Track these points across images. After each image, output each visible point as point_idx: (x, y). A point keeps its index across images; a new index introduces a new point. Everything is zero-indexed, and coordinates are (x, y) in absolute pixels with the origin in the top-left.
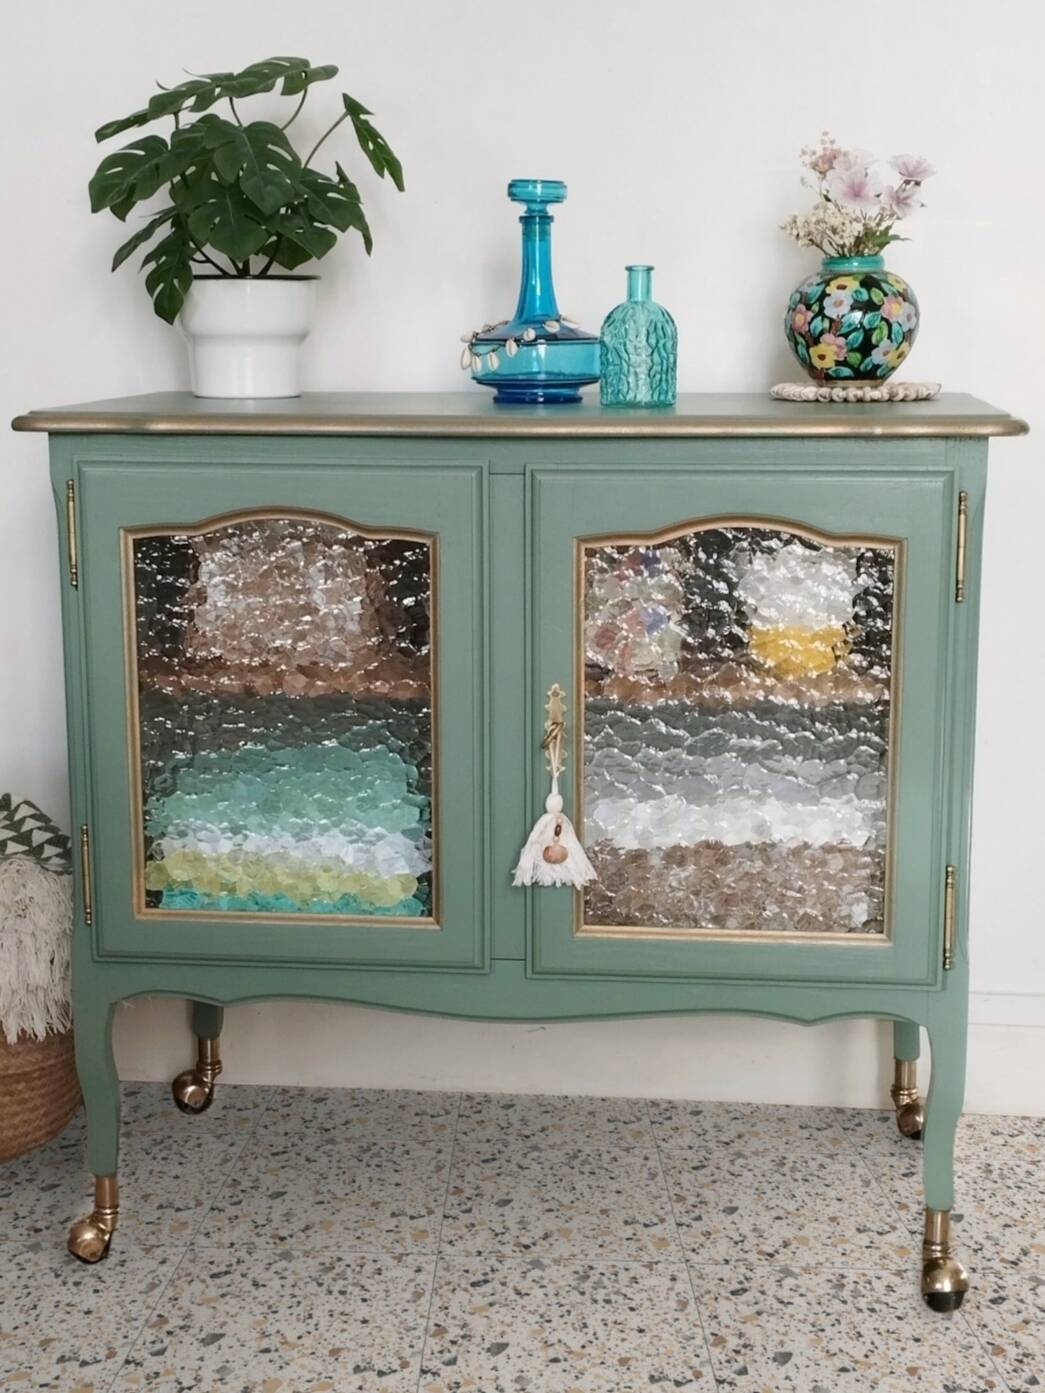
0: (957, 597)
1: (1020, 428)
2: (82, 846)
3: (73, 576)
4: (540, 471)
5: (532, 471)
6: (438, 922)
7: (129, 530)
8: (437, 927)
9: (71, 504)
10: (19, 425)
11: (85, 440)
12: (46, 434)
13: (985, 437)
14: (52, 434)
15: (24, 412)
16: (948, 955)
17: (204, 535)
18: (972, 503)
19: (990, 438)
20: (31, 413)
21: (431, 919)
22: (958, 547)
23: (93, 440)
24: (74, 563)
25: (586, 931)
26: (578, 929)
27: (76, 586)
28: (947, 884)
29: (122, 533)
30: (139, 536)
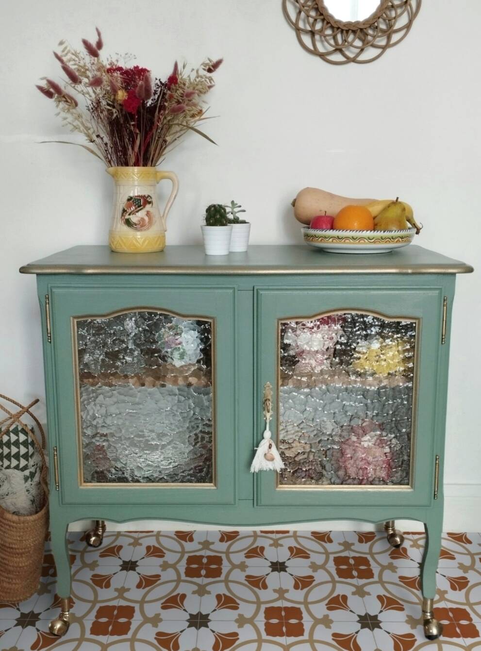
0: (442, 342)
1: (470, 270)
2: (54, 456)
3: (49, 338)
4: (260, 289)
5: (257, 290)
6: (215, 485)
7: (75, 318)
8: (215, 488)
9: (48, 305)
10: (23, 270)
11: (53, 277)
12: (35, 275)
13: (454, 274)
14: (38, 274)
15: (25, 264)
16: (436, 493)
17: (109, 319)
18: (448, 301)
19: (457, 274)
20: (28, 265)
21: (212, 484)
22: (443, 320)
23: (57, 277)
24: (49, 332)
25: (281, 488)
26: (277, 487)
27: (50, 342)
28: (436, 463)
29: (72, 318)
30: (79, 320)
